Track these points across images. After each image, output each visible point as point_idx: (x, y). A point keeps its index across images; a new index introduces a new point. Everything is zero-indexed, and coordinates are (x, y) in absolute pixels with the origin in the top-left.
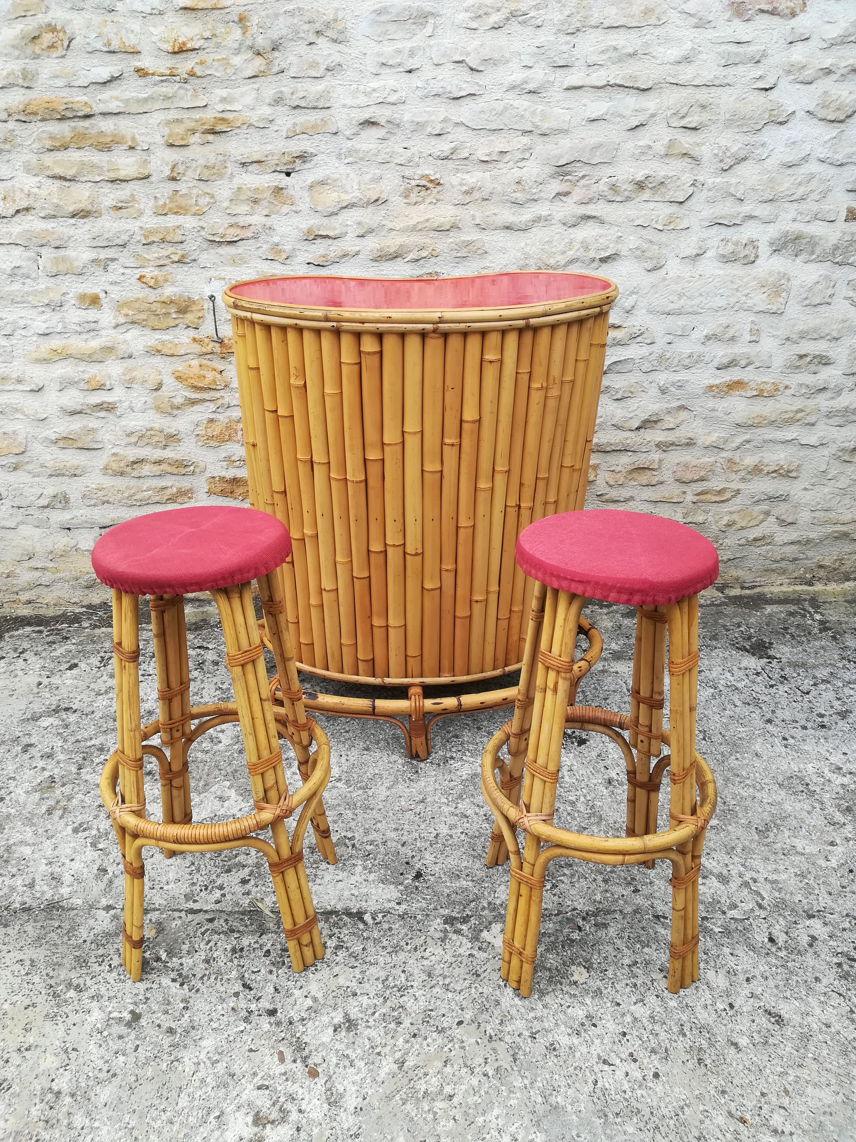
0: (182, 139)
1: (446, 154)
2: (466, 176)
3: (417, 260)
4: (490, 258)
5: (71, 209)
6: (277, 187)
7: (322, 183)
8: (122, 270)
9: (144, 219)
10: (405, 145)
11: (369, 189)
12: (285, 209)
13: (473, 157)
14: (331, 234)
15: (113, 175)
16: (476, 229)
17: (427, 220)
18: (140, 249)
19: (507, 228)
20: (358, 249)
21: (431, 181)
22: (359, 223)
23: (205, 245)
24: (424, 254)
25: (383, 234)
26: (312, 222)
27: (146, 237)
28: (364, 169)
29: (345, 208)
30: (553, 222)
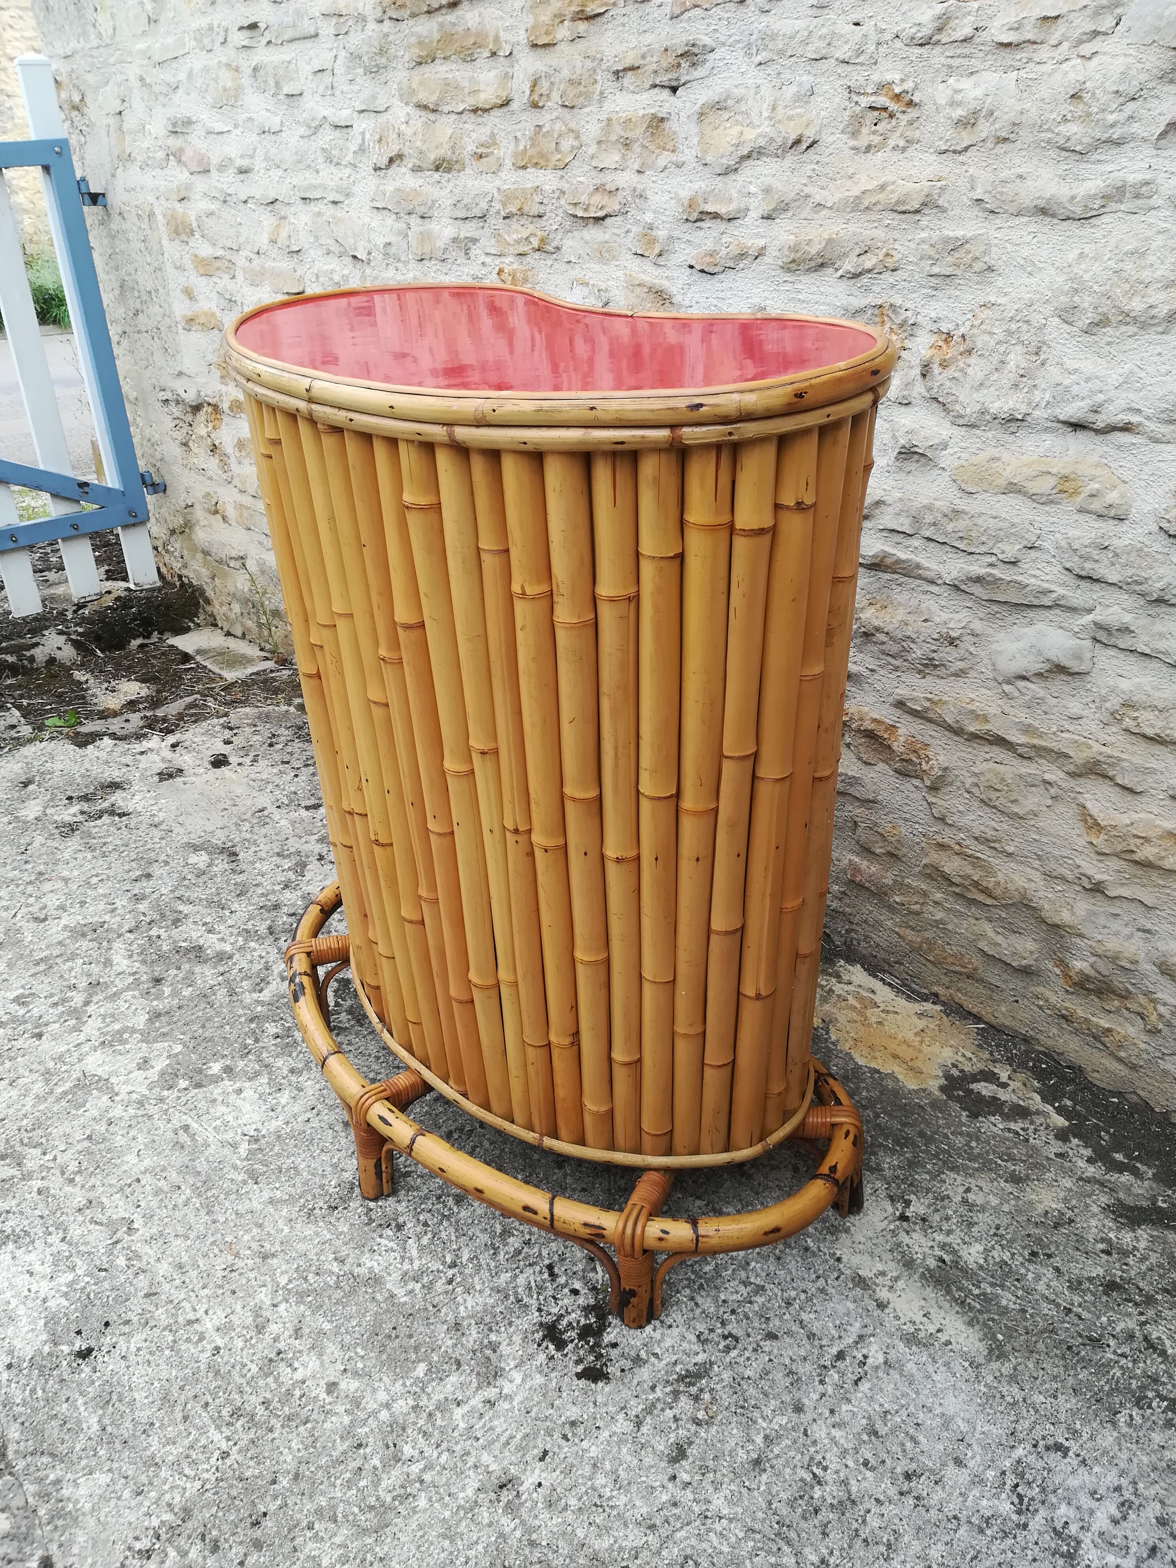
0: (547, 33)
1: (926, 31)
2: (966, 84)
3: (856, 276)
4: (1000, 281)
5: (432, 157)
6: (654, 116)
7: (718, 106)
8: (483, 258)
9: (502, 175)
10: (855, 17)
11: (790, 118)
12: (664, 159)
13: (984, 36)
14: (722, 210)
15: (471, 102)
16: (976, 211)
17: (882, 187)
18: (500, 223)
19: (1043, 211)
20: (761, 243)
21: (897, 97)
22: (767, 191)
23: (568, 224)
24: (869, 262)
25: (804, 214)
26: (696, 186)
27: (504, 205)
28: (787, 75)
29: (748, 156)
30: (1156, 201)
